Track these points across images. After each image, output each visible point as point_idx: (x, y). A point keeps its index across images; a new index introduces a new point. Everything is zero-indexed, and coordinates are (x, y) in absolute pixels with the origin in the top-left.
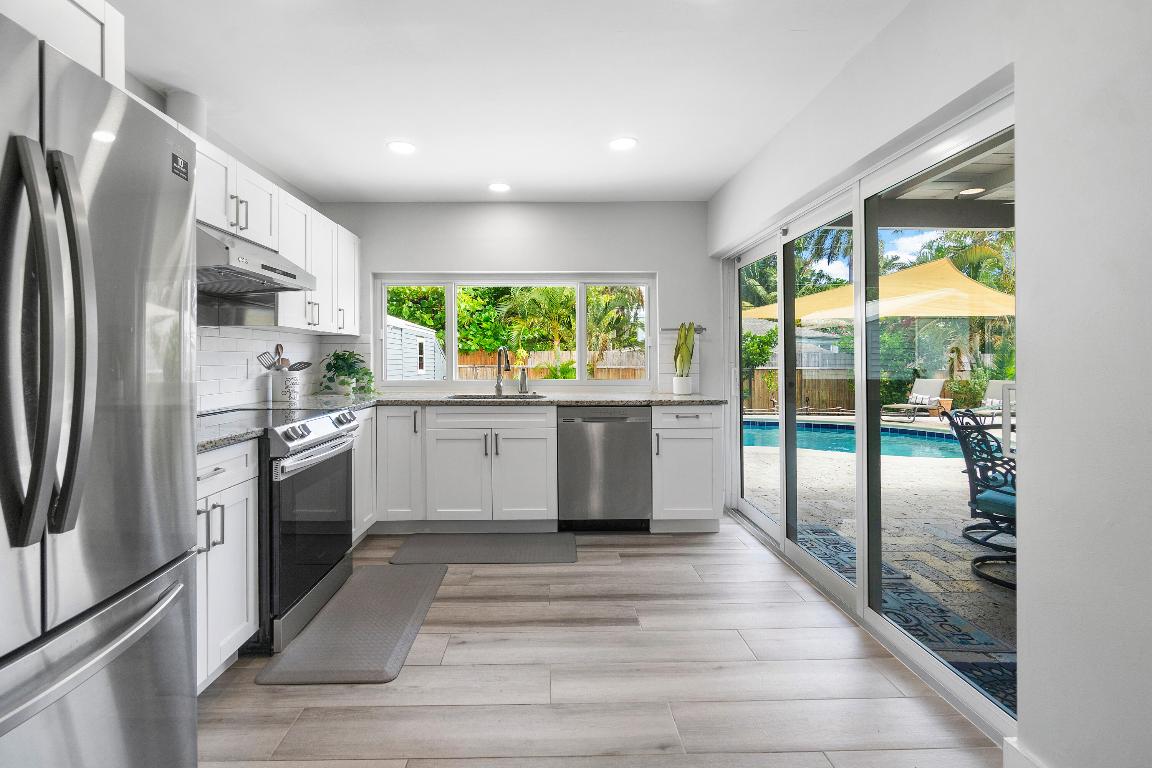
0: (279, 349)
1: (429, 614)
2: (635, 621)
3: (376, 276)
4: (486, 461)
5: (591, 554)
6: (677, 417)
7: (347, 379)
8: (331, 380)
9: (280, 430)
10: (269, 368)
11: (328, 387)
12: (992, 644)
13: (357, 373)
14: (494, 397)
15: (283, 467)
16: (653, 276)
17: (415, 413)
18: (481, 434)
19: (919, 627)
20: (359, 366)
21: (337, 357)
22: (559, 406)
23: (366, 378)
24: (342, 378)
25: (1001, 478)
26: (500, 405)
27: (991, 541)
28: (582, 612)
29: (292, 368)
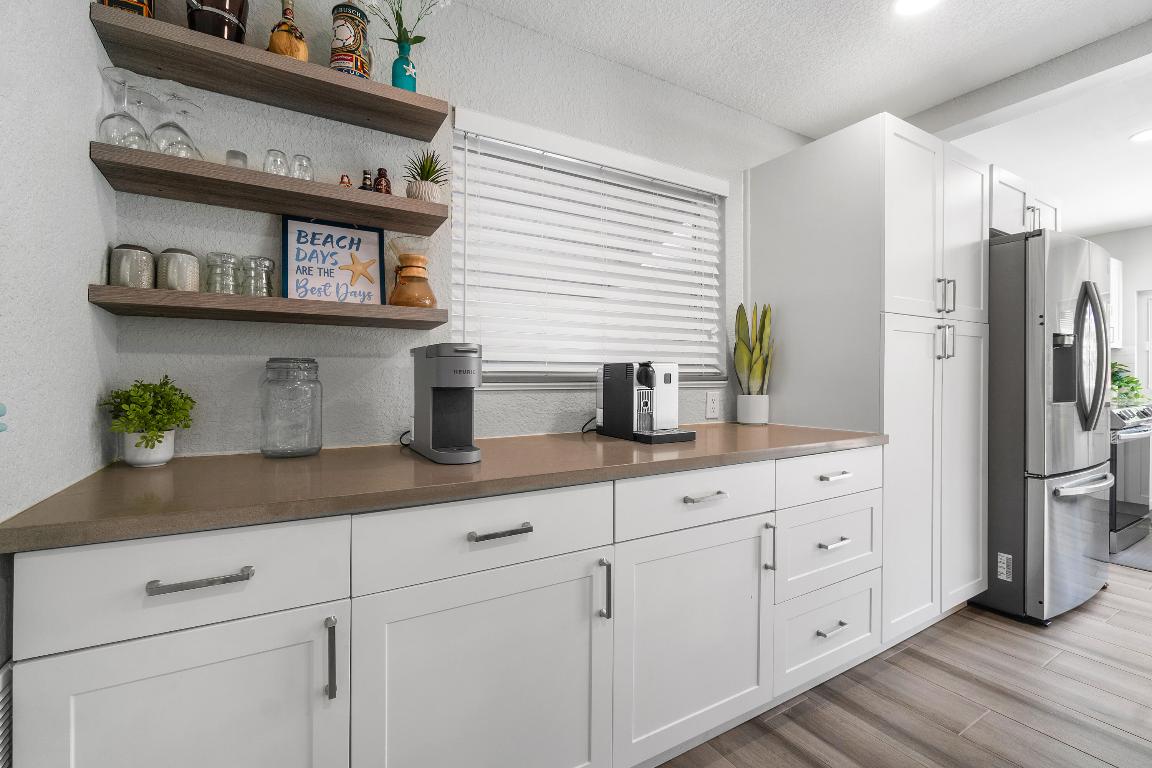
3: (1140, 293)
20: (1122, 374)
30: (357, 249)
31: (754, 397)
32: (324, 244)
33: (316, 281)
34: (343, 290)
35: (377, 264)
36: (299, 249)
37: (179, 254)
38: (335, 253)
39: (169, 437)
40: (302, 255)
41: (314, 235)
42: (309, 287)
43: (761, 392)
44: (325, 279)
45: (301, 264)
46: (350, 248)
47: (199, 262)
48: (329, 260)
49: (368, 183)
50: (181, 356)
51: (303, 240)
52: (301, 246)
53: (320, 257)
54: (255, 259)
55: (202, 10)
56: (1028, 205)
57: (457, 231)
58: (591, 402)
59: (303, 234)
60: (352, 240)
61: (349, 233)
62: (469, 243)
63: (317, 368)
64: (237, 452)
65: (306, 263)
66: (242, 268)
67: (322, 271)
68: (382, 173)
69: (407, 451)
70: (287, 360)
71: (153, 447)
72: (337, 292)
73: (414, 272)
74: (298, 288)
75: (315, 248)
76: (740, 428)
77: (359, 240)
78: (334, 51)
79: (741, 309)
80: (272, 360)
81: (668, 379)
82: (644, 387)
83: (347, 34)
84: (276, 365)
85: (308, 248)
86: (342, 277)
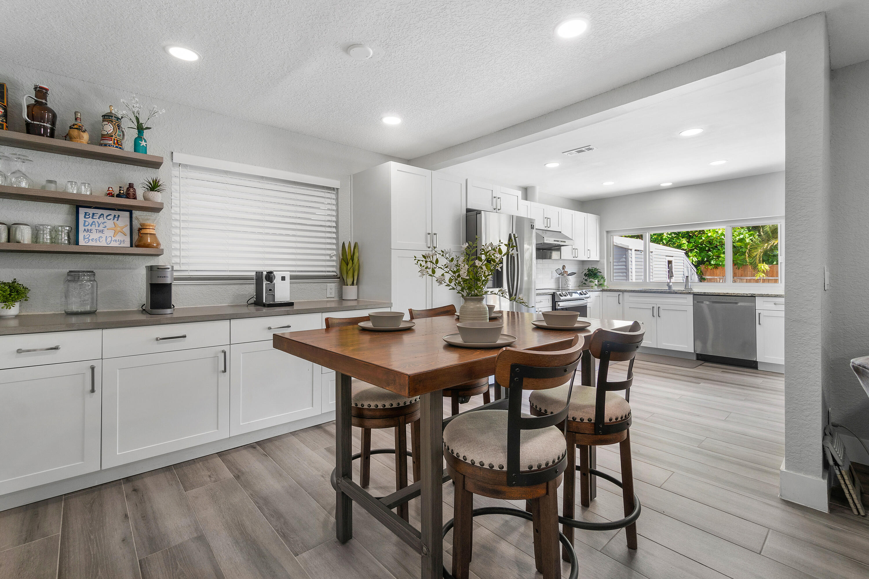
0: (564, 267)
3: (608, 232)
4: (654, 319)
6: (775, 304)
8: (586, 280)
10: (559, 275)
11: (585, 284)
13: (598, 277)
15: (560, 304)
16: (783, 218)
17: (619, 295)
18: (651, 306)
20: (599, 274)
21: (589, 270)
22: (694, 295)
23: (602, 280)
24: (591, 279)
26: (661, 293)
29: (568, 275)
30: (117, 220)
31: (349, 287)
32: (99, 218)
33: (94, 235)
34: (109, 239)
35: (129, 226)
36: (85, 221)
37: (21, 226)
38: (105, 222)
39: (17, 304)
40: (87, 224)
41: (93, 214)
42: (90, 238)
43: (353, 284)
44: (101, 234)
45: (86, 228)
46: (113, 220)
47: (32, 228)
48: (102, 226)
49: (122, 192)
50: (21, 269)
51: (87, 216)
52: (86, 219)
53: (97, 224)
54: (61, 226)
55: (33, 123)
56: (494, 196)
57: (175, 209)
58: (250, 289)
59: (87, 214)
60: (115, 216)
61: (113, 213)
62: (183, 214)
63: (94, 275)
64: (52, 313)
65: (89, 227)
66: (54, 230)
67: (98, 231)
68: (131, 186)
69: (144, 312)
70: (79, 272)
71: (10, 308)
72: (106, 240)
73: (148, 231)
74: (84, 239)
75: (94, 220)
76: (344, 302)
77: (119, 216)
78: (103, 135)
79: (344, 244)
80: (70, 272)
81: (283, 278)
82: (269, 282)
83: (109, 128)
84: (72, 274)
85: (90, 220)
86: (108, 233)
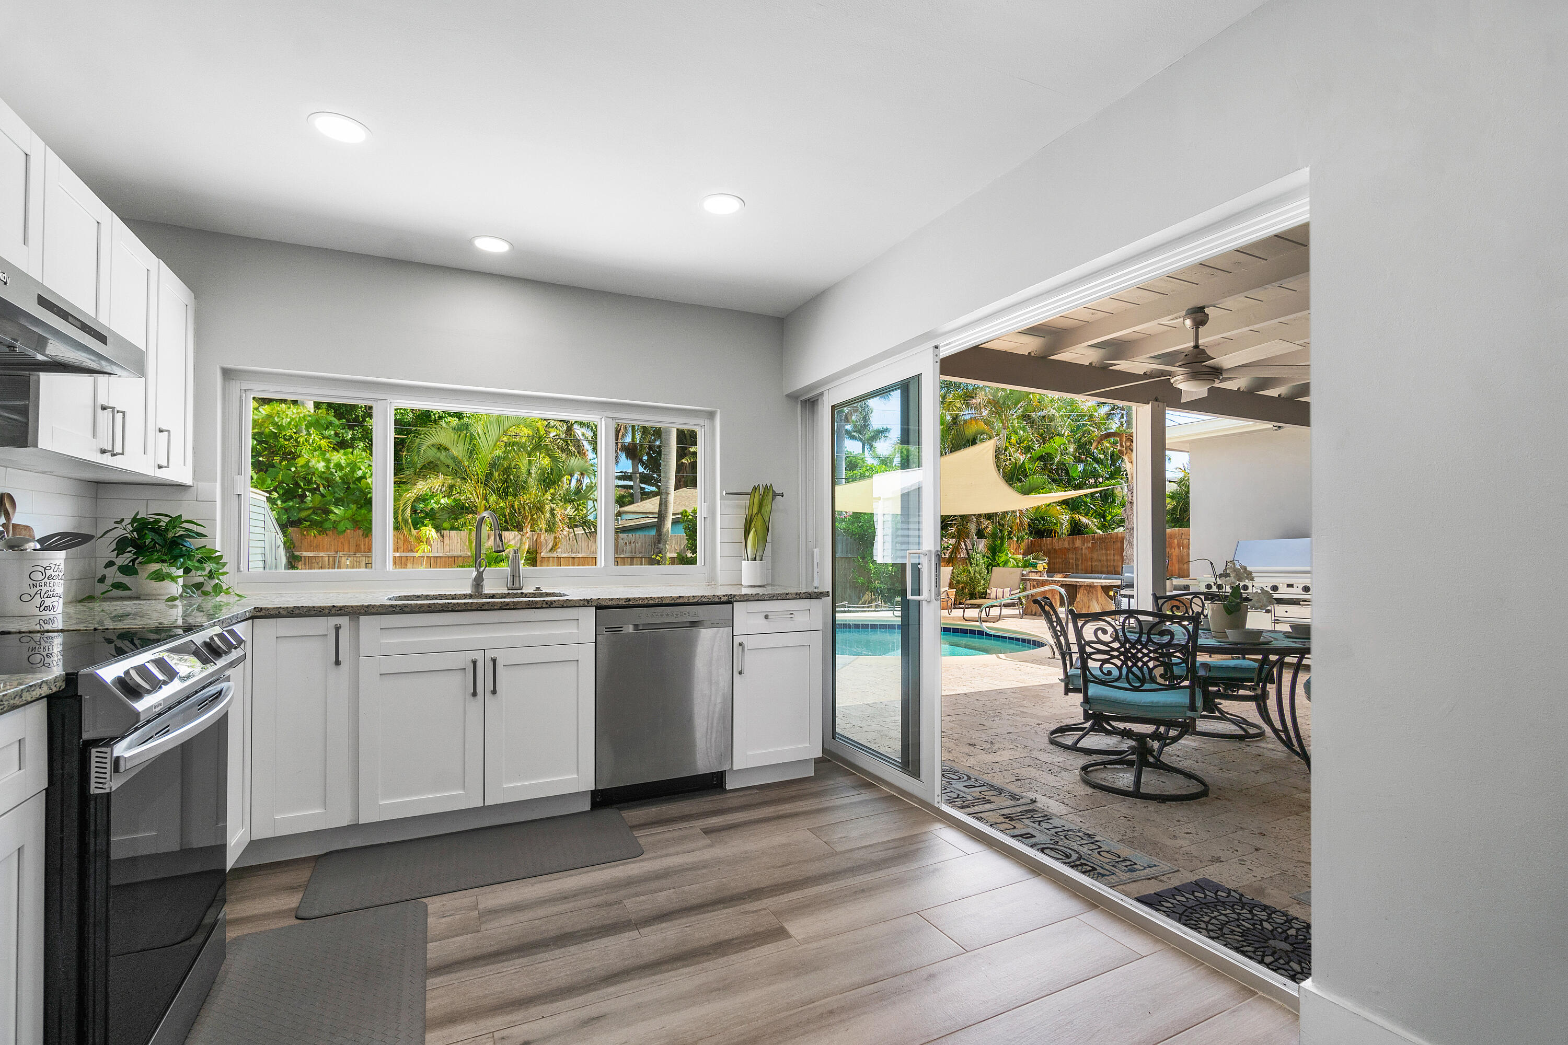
0: (5, 504)
1: (429, 1005)
2: (779, 933)
3: (228, 374)
4: (475, 706)
5: (659, 837)
6: (766, 617)
7: (166, 568)
8: (127, 570)
9: (110, 673)
11: (121, 586)
12: (1155, 866)
13: (188, 557)
14: (471, 596)
15: (118, 759)
16: (711, 415)
17: (337, 629)
18: (463, 660)
19: (1082, 861)
20: (192, 544)
21: (142, 525)
22: (598, 608)
23: (209, 566)
24: (155, 567)
25: (1116, 673)
26: (501, 609)
27: (1083, 744)
28: (697, 935)
29: (42, 546)
